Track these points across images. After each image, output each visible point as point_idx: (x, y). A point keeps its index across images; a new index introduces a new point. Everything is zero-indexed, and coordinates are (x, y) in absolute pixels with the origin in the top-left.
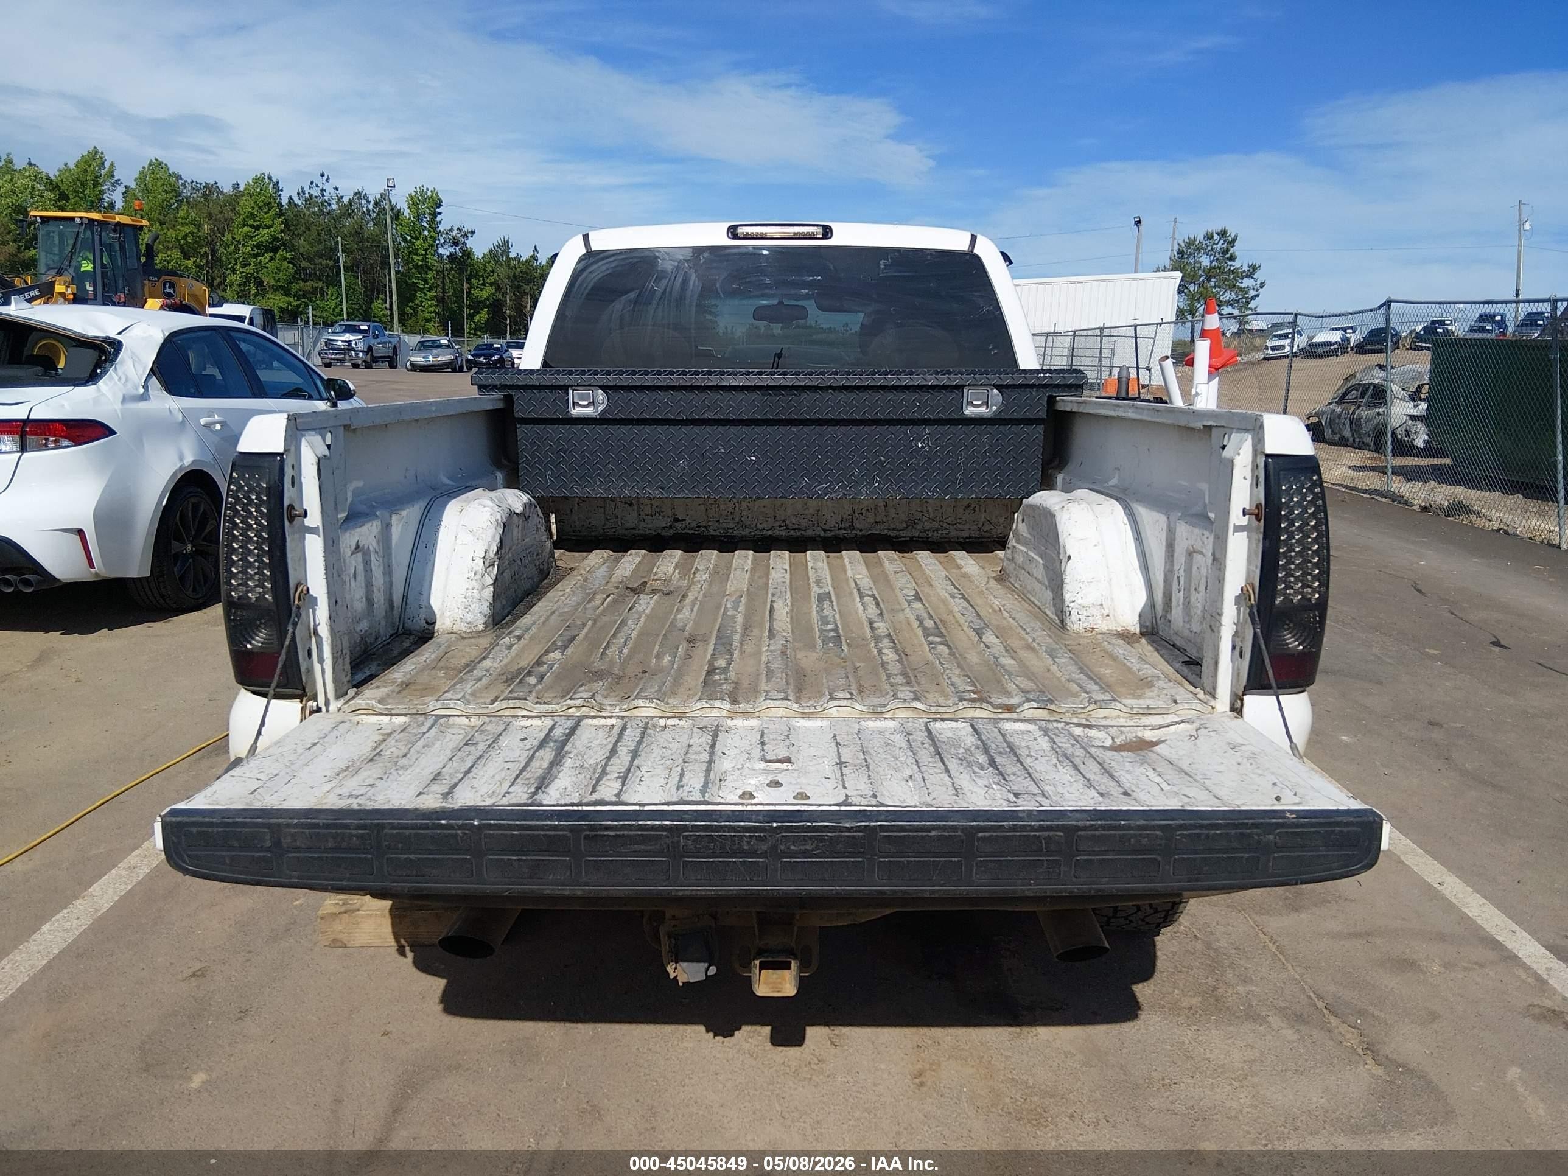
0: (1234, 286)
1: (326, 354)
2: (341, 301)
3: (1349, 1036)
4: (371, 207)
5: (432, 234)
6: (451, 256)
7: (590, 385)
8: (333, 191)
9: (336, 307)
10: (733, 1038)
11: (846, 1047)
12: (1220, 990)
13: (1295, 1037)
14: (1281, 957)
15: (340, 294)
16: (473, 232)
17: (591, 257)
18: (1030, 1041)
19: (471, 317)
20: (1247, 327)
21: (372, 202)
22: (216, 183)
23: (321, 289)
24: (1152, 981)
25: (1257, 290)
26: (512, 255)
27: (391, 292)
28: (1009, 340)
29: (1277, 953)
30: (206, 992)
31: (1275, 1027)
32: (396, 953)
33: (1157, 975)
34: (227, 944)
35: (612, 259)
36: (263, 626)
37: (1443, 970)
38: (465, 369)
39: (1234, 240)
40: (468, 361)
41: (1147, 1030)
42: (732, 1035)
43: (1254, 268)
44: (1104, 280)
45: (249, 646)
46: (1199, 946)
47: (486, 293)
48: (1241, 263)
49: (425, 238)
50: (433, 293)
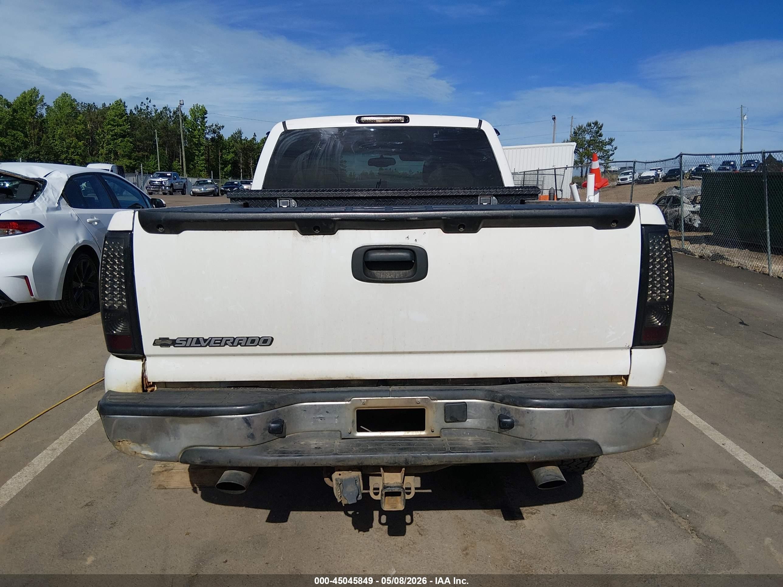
0: (602, 149)
1: (150, 188)
2: (157, 162)
3: (683, 524)
4: (171, 115)
5: (203, 127)
6: (213, 139)
7: (288, 197)
8: (152, 107)
9: (154, 165)
10: (368, 532)
11: (427, 536)
12: (616, 501)
13: (657, 524)
14: (646, 484)
15: (156, 158)
16: (223, 127)
17: (287, 133)
18: (521, 530)
19: (222, 169)
20: (608, 169)
21: (172, 112)
22: (94, 103)
23: (147, 156)
24: (581, 497)
25: (613, 151)
26: (243, 138)
27: (182, 157)
28: (499, 172)
29: (644, 482)
30: (93, 514)
31: (646, 520)
32: (192, 491)
33: (584, 494)
34: (104, 488)
35: (298, 134)
36: (122, 322)
37: (728, 488)
38: (220, 195)
39: (601, 127)
40: (221, 190)
41: (581, 523)
42: (368, 531)
43: (611, 140)
44: (538, 147)
45: (114, 332)
46: (604, 478)
47: (230, 157)
48: (605, 138)
49: (199, 130)
50: (203, 157)
